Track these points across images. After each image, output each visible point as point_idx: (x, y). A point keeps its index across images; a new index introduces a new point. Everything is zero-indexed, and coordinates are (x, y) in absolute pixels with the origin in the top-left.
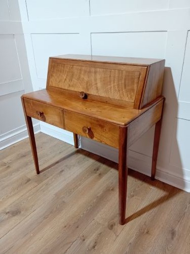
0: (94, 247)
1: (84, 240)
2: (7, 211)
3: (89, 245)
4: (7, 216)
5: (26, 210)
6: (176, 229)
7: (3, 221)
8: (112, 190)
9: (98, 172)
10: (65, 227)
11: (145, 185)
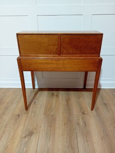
0: (85, 124)
1: (79, 124)
2: (24, 136)
3: (83, 125)
4: (27, 139)
5: (36, 129)
6: (105, 102)
7: (27, 142)
8: (69, 99)
9: (54, 95)
10: (65, 124)
11: (79, 92)
